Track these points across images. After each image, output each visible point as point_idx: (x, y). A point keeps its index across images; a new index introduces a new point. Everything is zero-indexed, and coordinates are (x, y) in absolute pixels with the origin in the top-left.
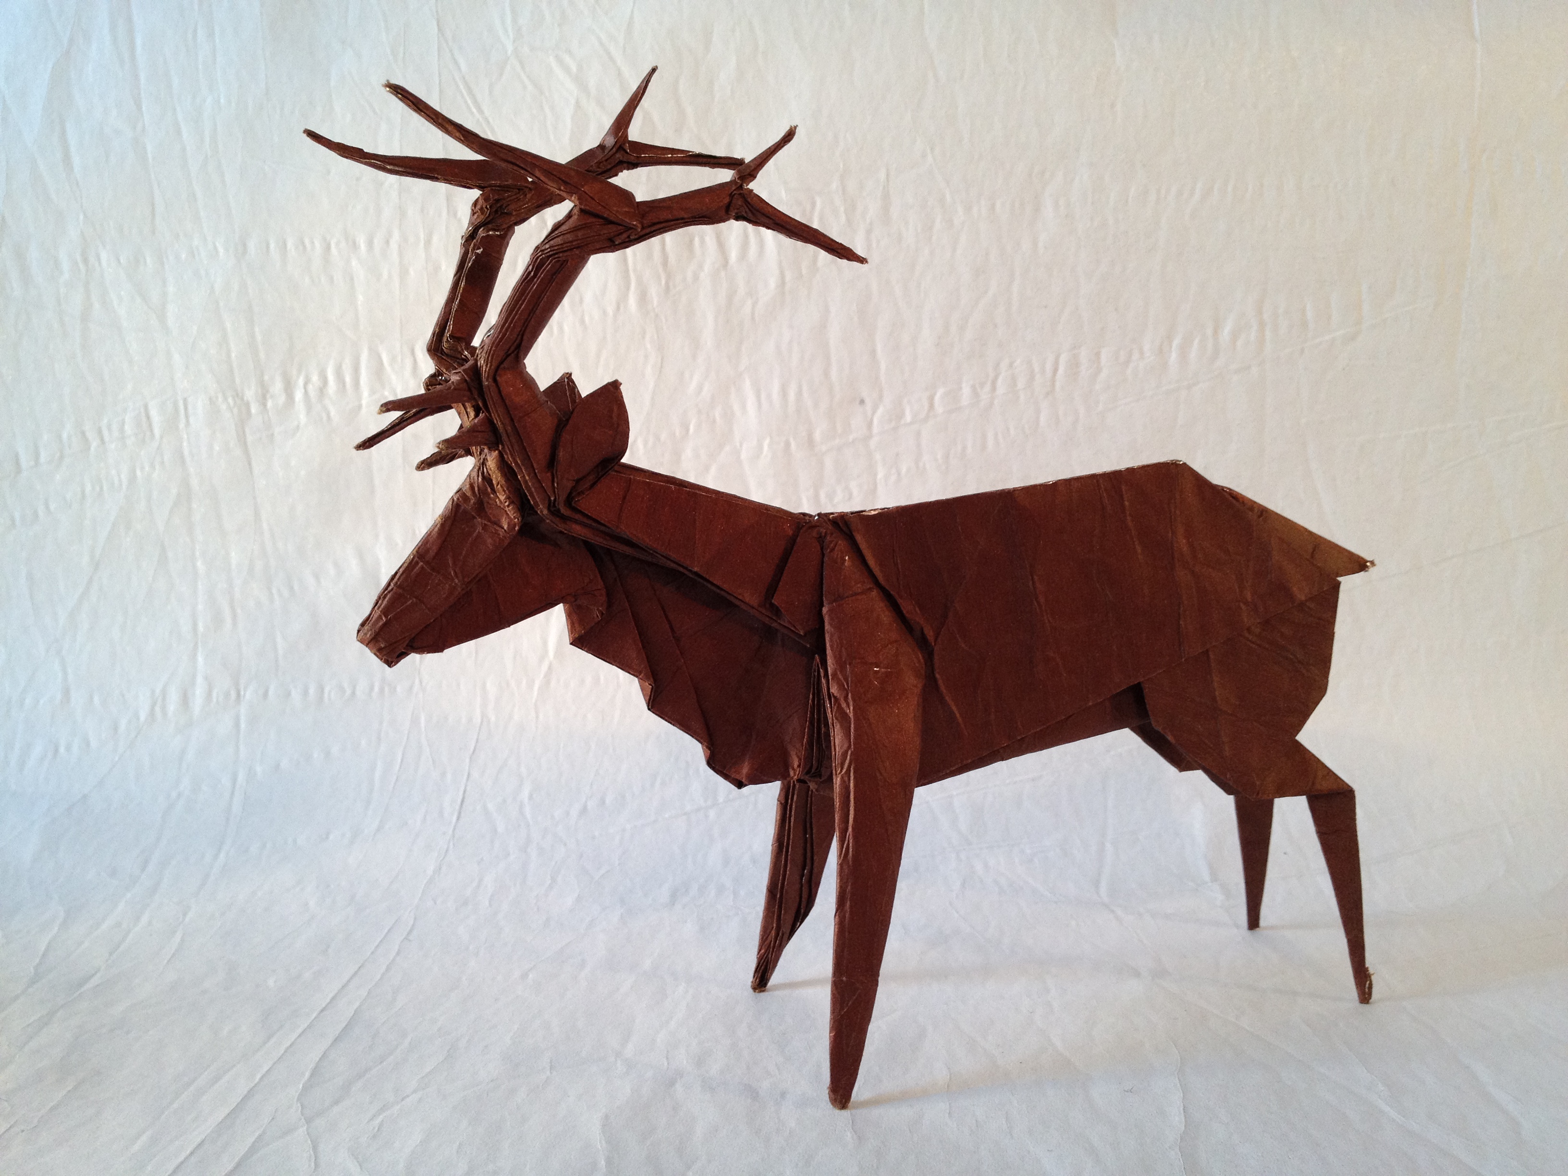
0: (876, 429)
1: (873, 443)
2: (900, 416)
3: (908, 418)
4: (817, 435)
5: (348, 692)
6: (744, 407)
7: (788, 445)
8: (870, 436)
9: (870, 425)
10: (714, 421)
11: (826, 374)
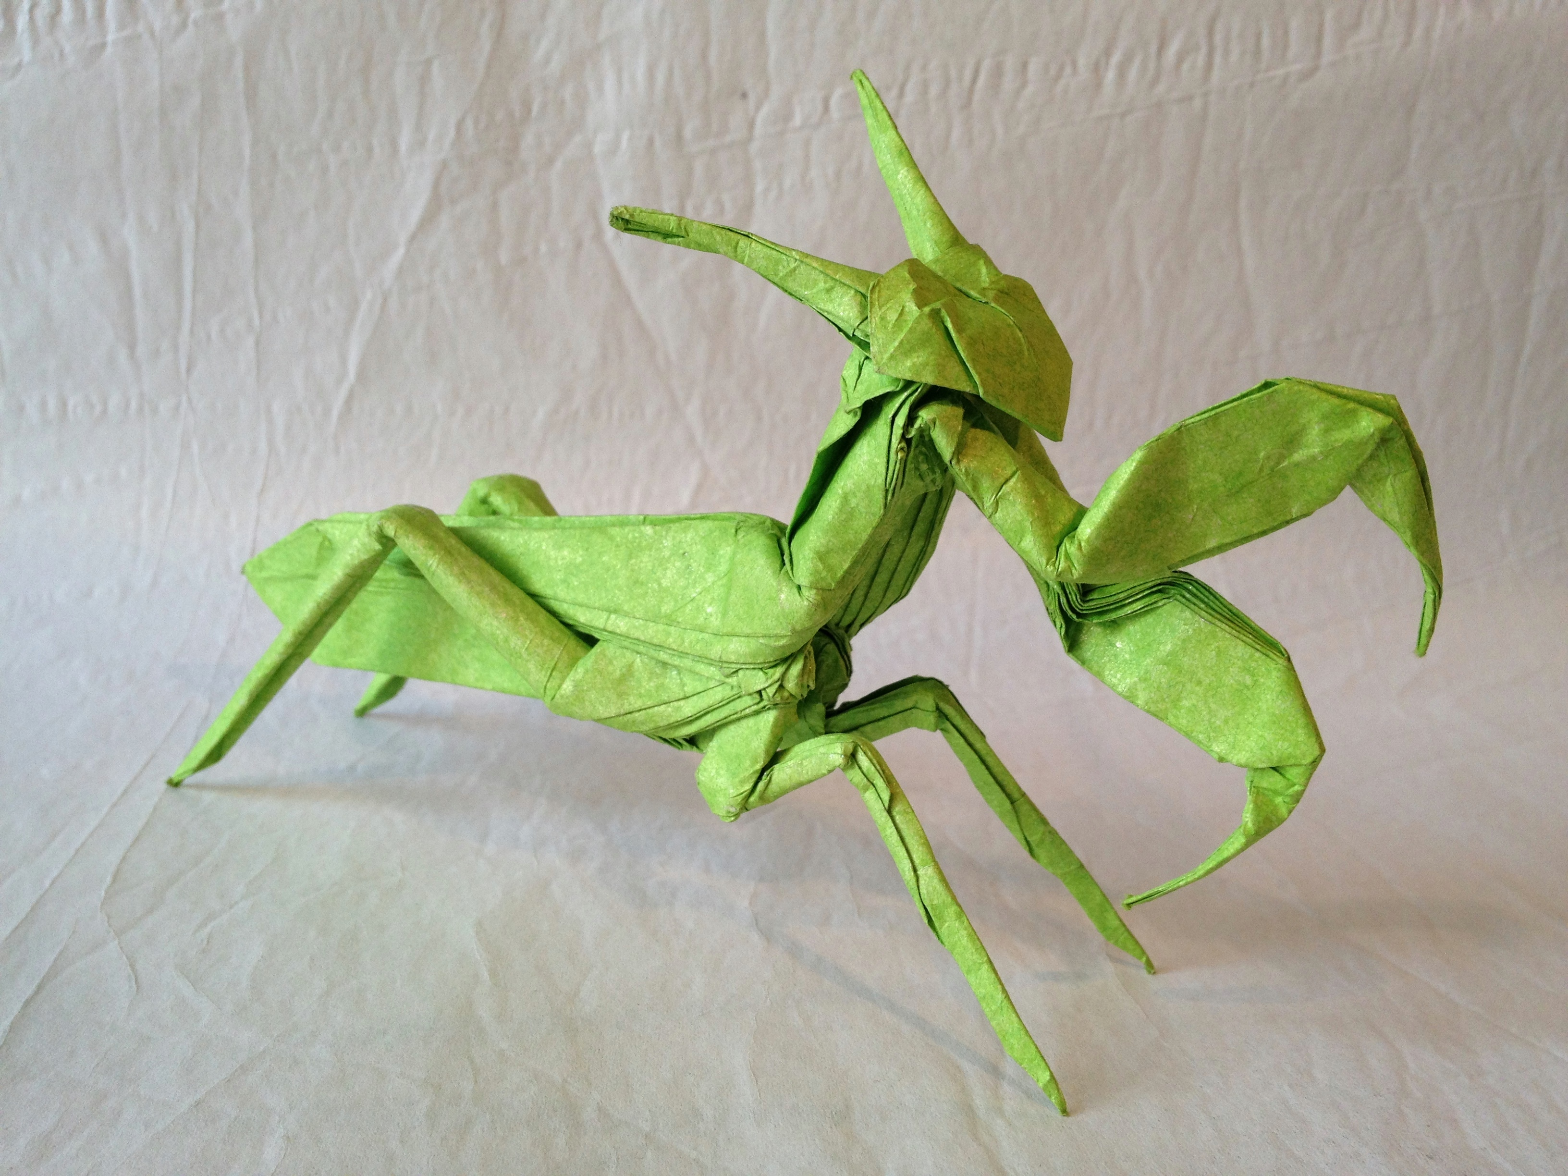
0: (758, 130)
1: (754, 147)
2: (787, 117)
3: (797, 120)
4: (688, 132)
5: (98, 409)
6: (600, 88)
7: (651, 142)
8: (750, 139)
9: (751, 125)
10: (563, 102)
11: (704, 56)
